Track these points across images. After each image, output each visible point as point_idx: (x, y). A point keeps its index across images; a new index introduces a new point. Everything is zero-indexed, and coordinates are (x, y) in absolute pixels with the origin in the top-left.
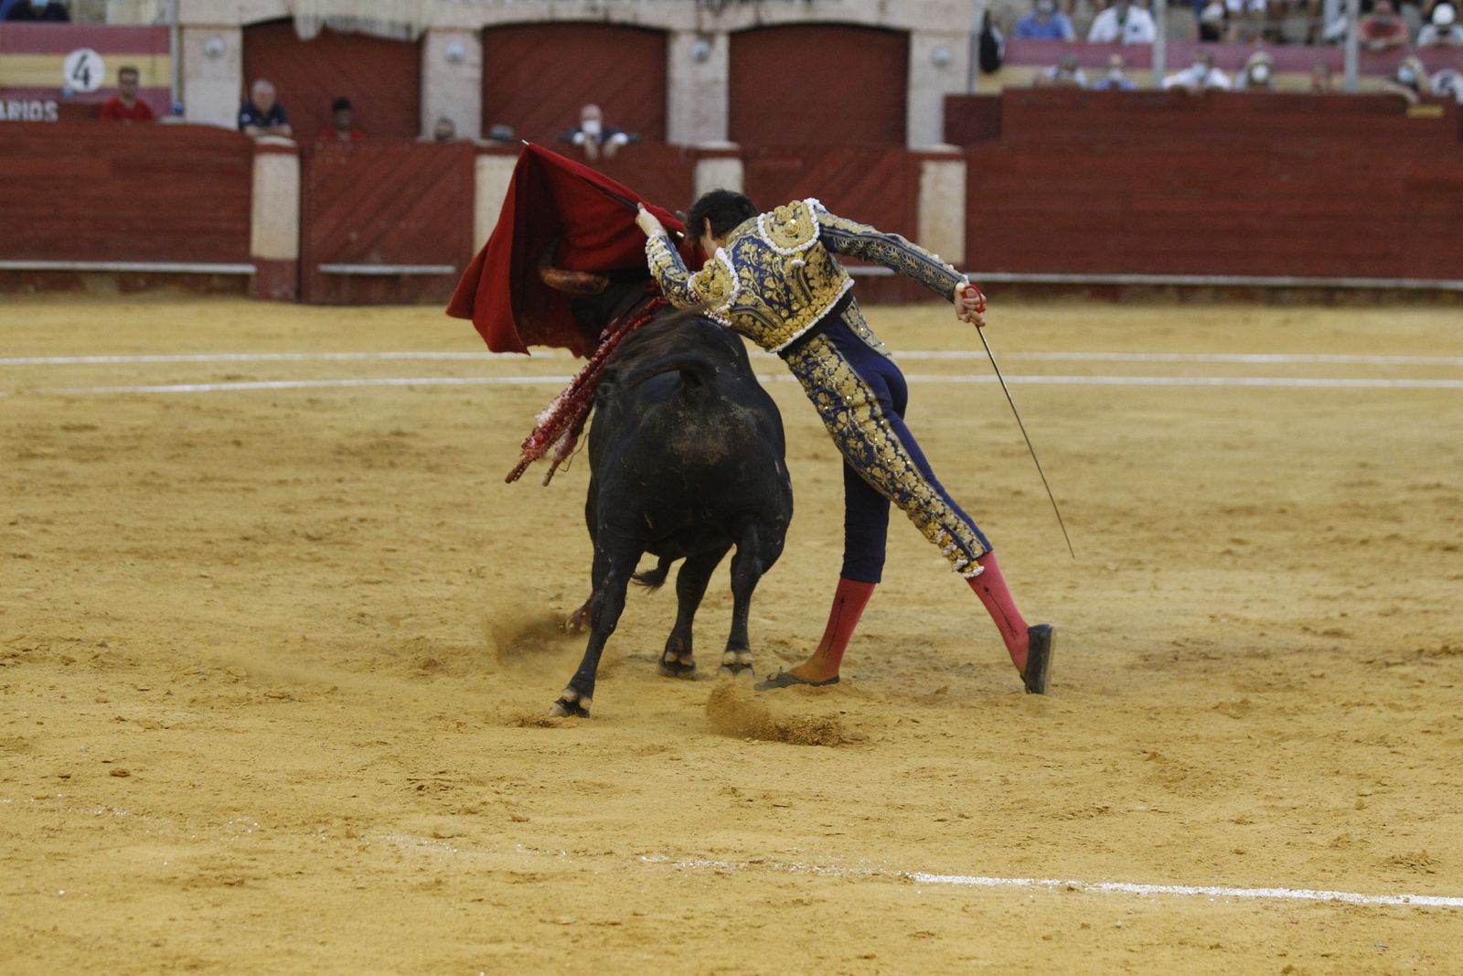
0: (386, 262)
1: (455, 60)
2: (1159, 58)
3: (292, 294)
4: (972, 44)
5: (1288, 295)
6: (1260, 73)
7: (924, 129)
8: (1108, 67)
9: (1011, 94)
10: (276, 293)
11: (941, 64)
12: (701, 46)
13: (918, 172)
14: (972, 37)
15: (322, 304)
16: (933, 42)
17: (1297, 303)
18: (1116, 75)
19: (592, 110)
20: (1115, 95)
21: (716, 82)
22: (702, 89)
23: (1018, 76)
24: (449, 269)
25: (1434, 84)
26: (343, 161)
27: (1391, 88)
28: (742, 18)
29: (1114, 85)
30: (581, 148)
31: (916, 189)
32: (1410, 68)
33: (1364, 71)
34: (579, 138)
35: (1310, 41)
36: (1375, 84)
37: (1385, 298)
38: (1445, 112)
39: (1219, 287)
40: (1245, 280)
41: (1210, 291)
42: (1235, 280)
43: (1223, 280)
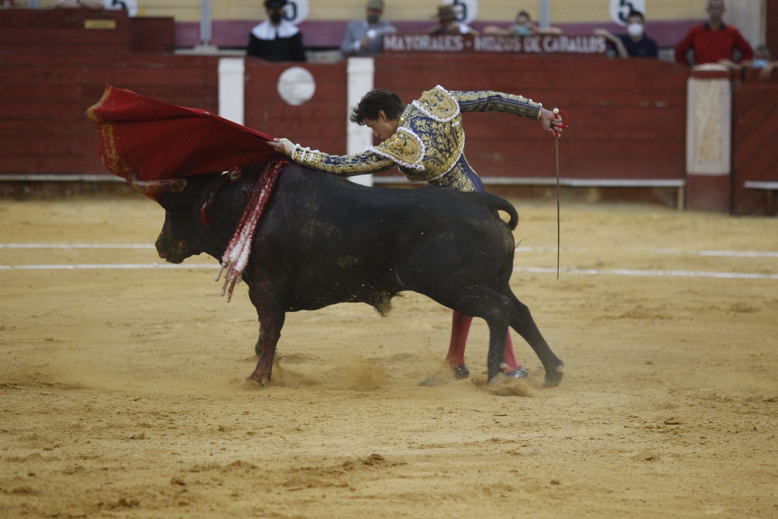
37: (68, 192)
38: (118, 24)
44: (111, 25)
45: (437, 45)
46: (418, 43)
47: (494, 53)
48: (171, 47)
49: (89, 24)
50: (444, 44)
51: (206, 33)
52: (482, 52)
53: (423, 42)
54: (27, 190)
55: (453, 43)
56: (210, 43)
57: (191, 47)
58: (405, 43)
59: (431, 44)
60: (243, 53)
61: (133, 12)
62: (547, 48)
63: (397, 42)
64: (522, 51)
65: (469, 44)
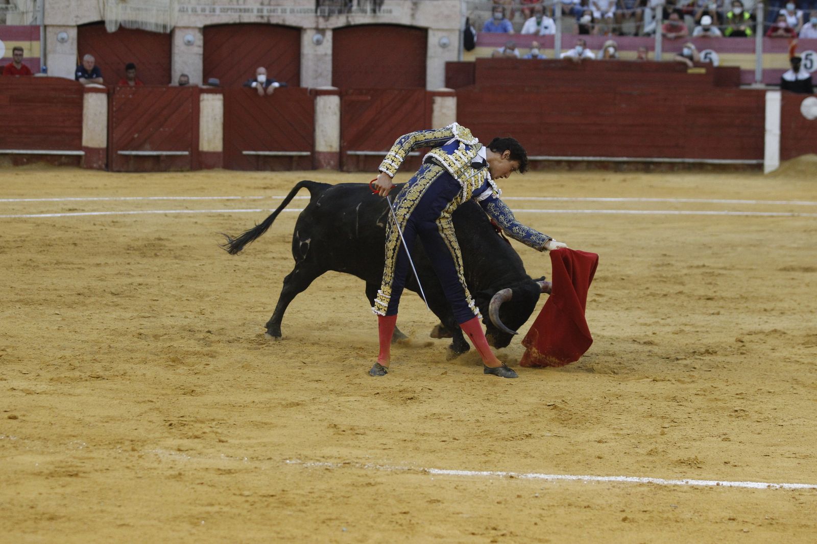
0: (152, 150)
1: (189, 43)
2: (558, 43)
3: (103, 166)
4: (460, 35)
5: (625, 166)
6: (611, 50)
7: (435, 79)
8: (531, 48)
9: (480, 61)
10: (95, 165)
11: (444, 46)
12: (319, 36)
13: (433, 102)
14: (460, 31)
15: (119, 171)
16: (440, 34)
17: (630, 171)
18: (536, 51)
19: (262, 70)
20: (535, 62)
21: (326, 55)
22: (319, 58)
23: (484, 52)
24: (186, 153)
25: (702, 56)
26: (131, 96)
27: (679, 58)
28: (340, 21)
29: (535, 57)
30: (255, 89)
31: (431, 111)
32: (689, 48)
33: (664, 50)
34: (254, 84)
35: (636, 34)
36: (670, 57)
37: (676, 168)
38: (707, 71)
39: (589, 162)
40: (603, 159)
41: (585, 164)
42: (598, 159)
43: (591, 159)
44: (703, 71)
48: (738, 84)
51: (758, 76)
54: (652, 167)
56: (761, 82)
57: (750, 84)
61: (716, 63)
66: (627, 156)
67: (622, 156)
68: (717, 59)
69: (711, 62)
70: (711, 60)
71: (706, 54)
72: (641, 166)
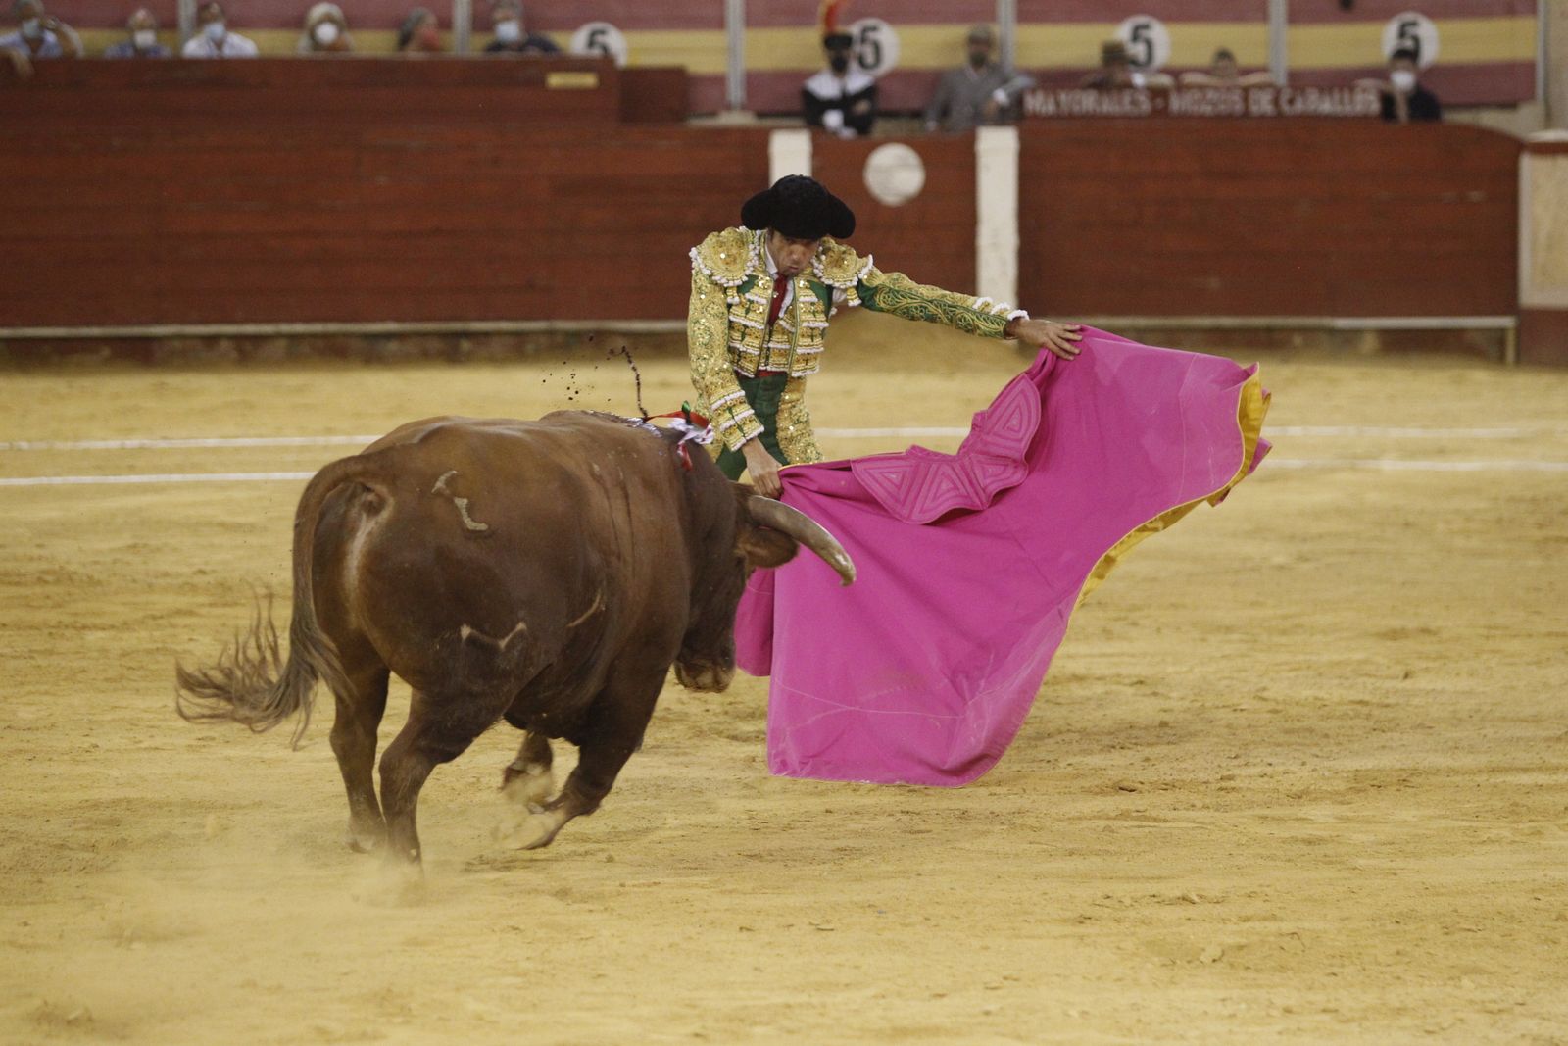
5: (393, 346)
6: (327, 33)
17: (407, 361)
37: (530, 348)
38: (601, 81)
39: (293, 338)
40: (333, 327)
41: (282, 344)
42: (318, 328)
43: (299, 328)
44: (588, 80)
45: (1108, 106)
46: (1080, 103)
47: (1202, 117)
48: (684, 114)
49: (556, 80)
50: (1120, 103)
51: (736, 92)
52: (1184, 117)
53: (1088, 102)
54: (465, 345)
55: (1134, 102)
56: (744, 108)
57: (713, 114)
58: (1058, 104)
59: (1099, 103)
60: (798, 122)
61: (623, 60)
62: (1286, 108)
63: (1046, 102)
64: (1246, 114)
65: (1160, 102)
66: (398, 319)
67: (383, 320)
68: (624, 47)
69: (608, 58)
70: (605, 49)
71: (593, 34)
72: (435, 345)
